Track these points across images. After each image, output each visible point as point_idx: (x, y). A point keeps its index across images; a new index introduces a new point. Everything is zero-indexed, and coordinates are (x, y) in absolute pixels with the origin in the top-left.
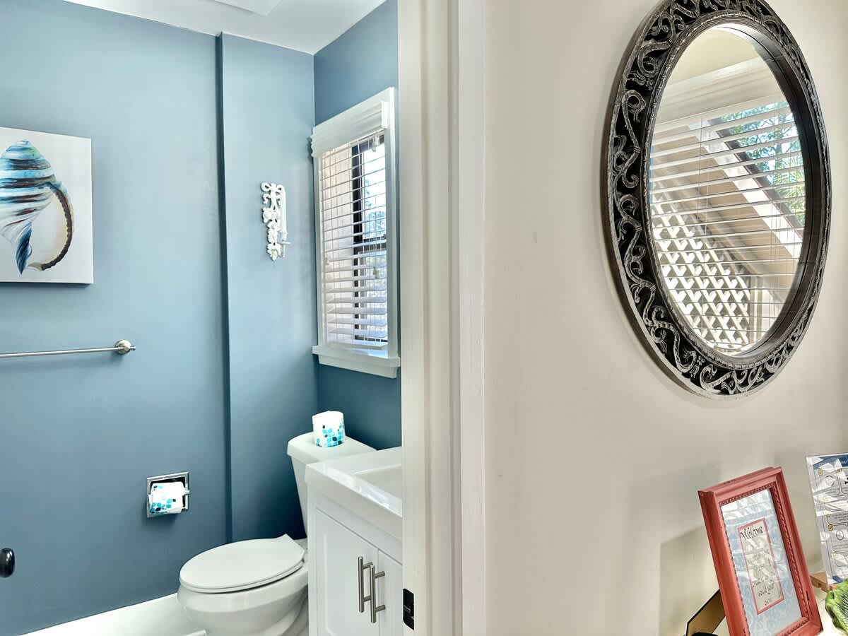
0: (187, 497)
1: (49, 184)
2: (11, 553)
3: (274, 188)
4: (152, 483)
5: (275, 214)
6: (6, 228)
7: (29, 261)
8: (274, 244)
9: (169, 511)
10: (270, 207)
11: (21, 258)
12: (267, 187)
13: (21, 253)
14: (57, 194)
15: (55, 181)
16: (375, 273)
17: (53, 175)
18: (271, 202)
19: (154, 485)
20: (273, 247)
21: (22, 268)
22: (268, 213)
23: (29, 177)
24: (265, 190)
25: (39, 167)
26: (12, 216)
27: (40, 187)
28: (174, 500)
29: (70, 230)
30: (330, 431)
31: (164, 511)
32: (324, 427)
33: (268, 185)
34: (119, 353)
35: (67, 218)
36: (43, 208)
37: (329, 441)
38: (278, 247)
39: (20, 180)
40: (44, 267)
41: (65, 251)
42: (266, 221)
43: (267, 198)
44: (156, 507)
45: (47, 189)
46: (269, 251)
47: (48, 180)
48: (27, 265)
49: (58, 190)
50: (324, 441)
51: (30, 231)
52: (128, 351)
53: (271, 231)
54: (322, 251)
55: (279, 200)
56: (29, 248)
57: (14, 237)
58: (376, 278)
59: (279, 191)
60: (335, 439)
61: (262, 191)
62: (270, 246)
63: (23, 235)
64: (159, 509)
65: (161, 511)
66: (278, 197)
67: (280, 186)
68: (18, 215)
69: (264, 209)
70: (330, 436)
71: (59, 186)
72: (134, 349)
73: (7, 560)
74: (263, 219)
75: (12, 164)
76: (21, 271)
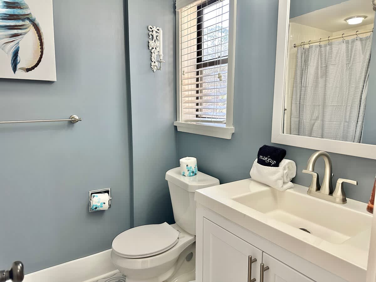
0: (110, 201)
1: (28, 19)
2: (20, 265)
3: (155, 29)
4: (92, 194)
5: (155, 44)
6: (4, 45)
7: (19, 66)
8: (155, 62)
9: (101, 209)
10: (152, 40)
11: (14, 64)
12: (151, 28)
13: (14, 61)
14: (33, 25)
15: (32, 17)
16: (220, 77)
17: (31, 13)
18: (153, 37)
19: (93, 195)
20: (154, 64)
21: (15, 69)
22: (152, 44)
23: (16, 13)
24: (150, 30)
25: (22, 7)
26: (8, 37)
27: (23, 20)
28: (104, 203)
29: (42, 48)
30: (191, 167)
31: (99, 209)
32: (187, 166)
33: (152, 27)
34: (72, 122)
35: (40, 40)
36: (25, 33)
37: (190, 173)
38: (157, 64)
39: (11, 15)
40: (28, 70)
41: (39, 61)
42: (150, 48)
43: (151, 35)
44: (95, 207)
45: (27, 22)
46: (152, 67)
47: (27, 16)
48: (17, 69)
49: (33, 22)
50: (187, 173)
51: (19, 47)
52: (78, 121)
53: (153, 55)
54: (180, 67)
55: (157, 36)
56: (18, 58)
57: (9, 51)
58: (220, 80)
59: (158, 31)
60: (193, 172)
61: (149, 30)
62: (153, 64)
63: (14, 50)
64: (96, 208)
65: (97, 209)
66: (157, 34)
67: (158, 28)
68: (10, 37)
69: (150, 41)
70: (190, 170)
71: (35, 20)
72: (81, 120)
73: (18, 271)
74: (149, 47)
75: (6, 5)
76: (15, 71)
